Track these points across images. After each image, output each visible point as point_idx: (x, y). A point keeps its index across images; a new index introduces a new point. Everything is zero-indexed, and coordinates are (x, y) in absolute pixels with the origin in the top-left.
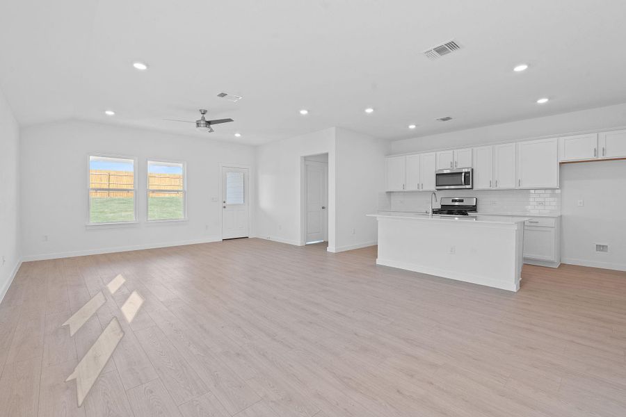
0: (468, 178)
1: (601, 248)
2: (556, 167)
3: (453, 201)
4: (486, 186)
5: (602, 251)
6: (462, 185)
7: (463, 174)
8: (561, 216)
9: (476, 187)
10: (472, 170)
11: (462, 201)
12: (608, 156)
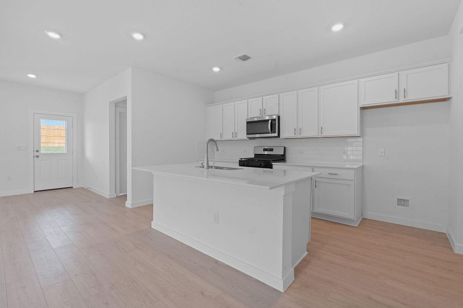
0: (274, 125)
1: (402, 202)
2: (356, 113)
3: (265, 150)
4: (291, 135)
5: (403, 205)
6: (269, 133)
7: (270, 122)
8: (363, 167)
9: (282, 135)
10: (279, 117)
11: (271, 150)
12: (410, 98)
